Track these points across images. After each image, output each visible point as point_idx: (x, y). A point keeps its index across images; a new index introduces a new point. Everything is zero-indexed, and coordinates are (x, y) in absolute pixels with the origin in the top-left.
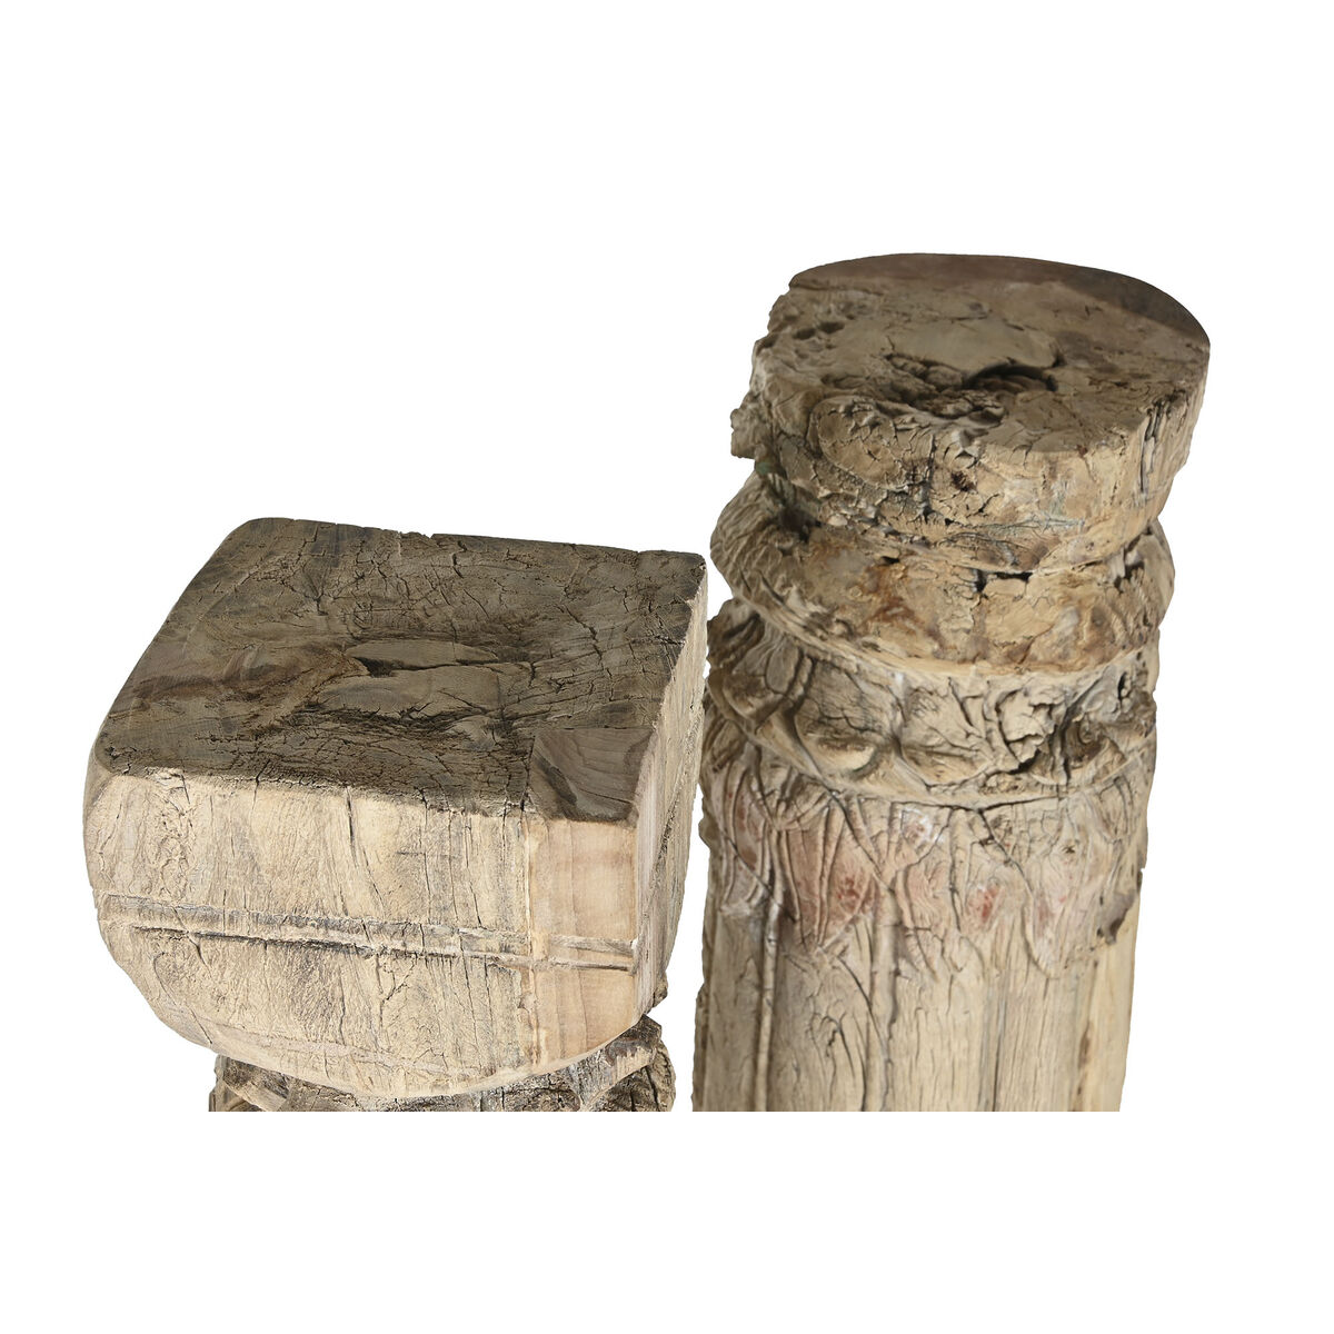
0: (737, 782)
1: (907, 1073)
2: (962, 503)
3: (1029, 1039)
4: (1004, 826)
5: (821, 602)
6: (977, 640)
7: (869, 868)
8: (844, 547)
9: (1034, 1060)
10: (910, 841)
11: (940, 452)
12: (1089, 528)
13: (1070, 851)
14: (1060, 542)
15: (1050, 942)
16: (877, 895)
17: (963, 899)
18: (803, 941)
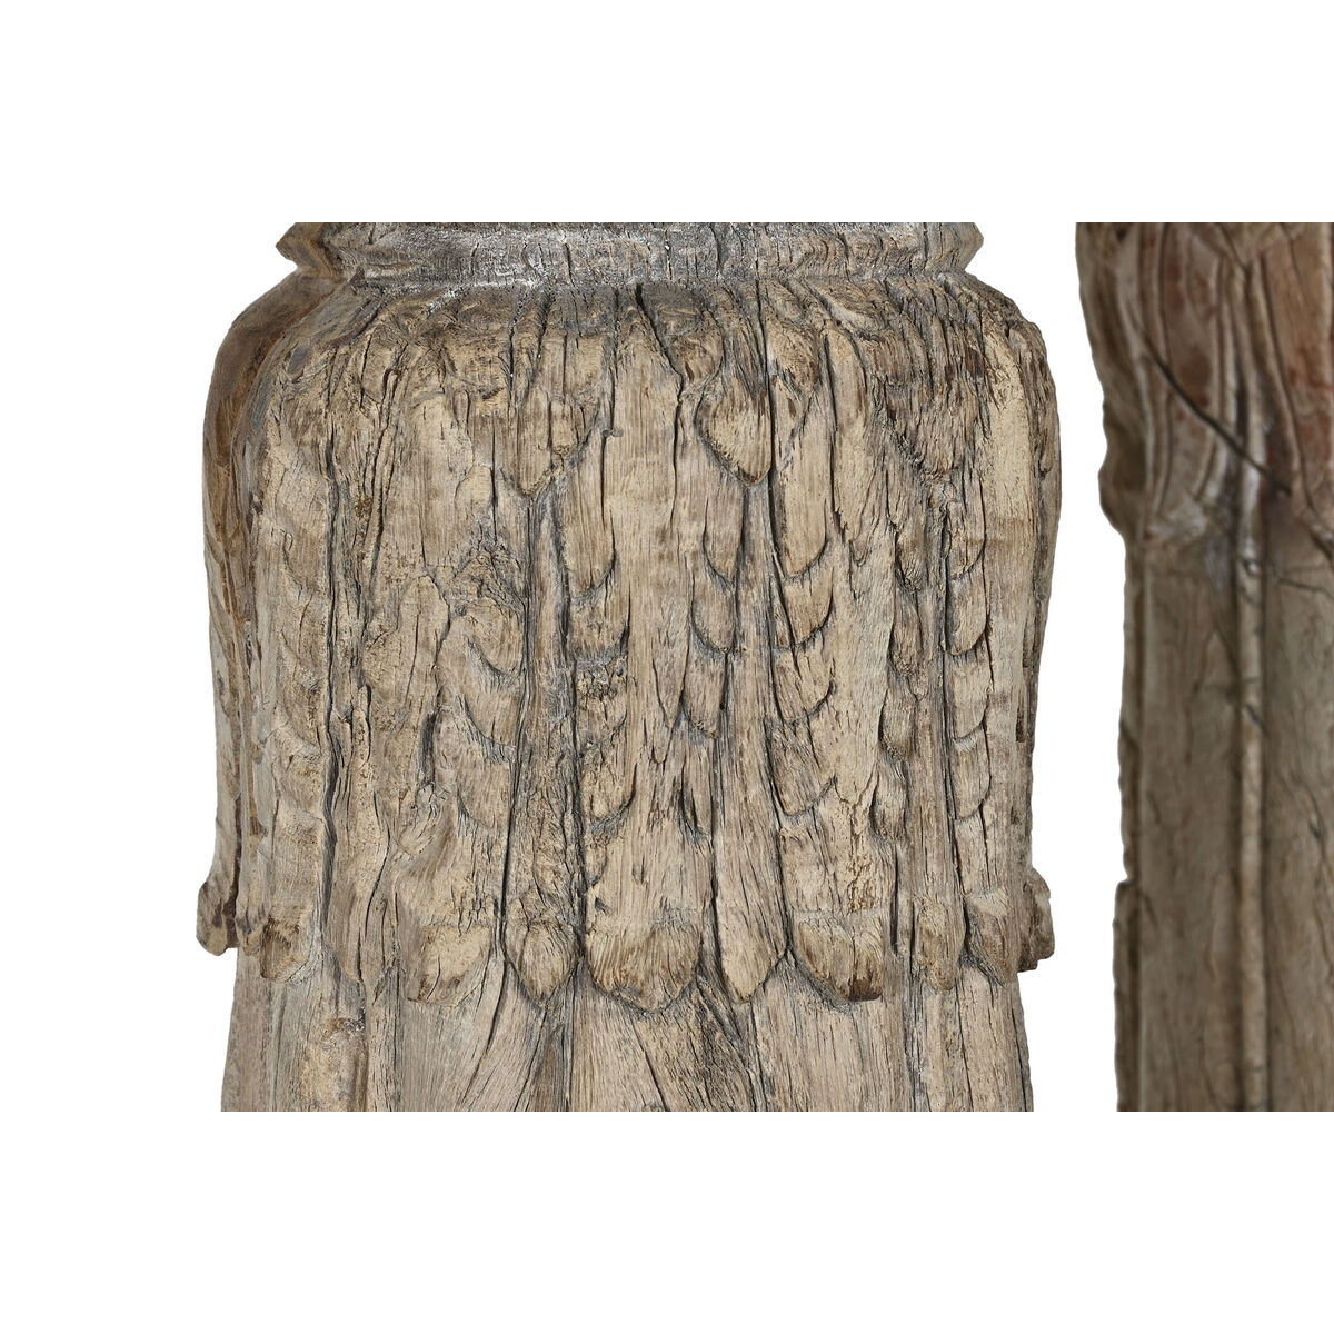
18: (1310, 504)
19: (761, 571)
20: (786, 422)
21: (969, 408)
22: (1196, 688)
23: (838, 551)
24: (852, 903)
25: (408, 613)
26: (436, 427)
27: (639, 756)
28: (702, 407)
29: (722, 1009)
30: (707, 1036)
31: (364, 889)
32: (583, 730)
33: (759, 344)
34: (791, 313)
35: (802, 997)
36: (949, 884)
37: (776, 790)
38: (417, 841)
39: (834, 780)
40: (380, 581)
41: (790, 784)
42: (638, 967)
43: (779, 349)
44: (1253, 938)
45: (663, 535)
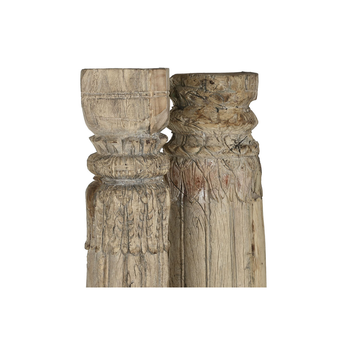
0: (173, 165)
1: (214, 228)
2: (212, 87)
3: (240, 219)
4: (228, 161)
5: (187, 118)
6: (218, 120)
7: (202, 174)
8: (190, 109)
9: (241, 225)
10: (209, 166)
11: (207, 77)
12: (237, 93)
13: (242, 168)
14: (231, 95)
15: (241, 192)
16: (204, 181)
17: (221, 178)
18: (189, 198)
19: (146, 213)
20: (148, 198)
21: (164, 196)
22: (176, 218)
23: (153, 210)
24: (154, 244)
25: (112, 217)
26: (115, 199)
27: (134, 231)
28: (141, 197)
29: (142, 255)
30: (140, 258)
31: (106, 244)
32: (129, 228)
33: (146, 191)
34: (148, 187)
35: (149, 254)
36: (162, 242)
37: (147, 234)
38: (112, 239)
39: (152, 233)
40: (109, 214)
41: (148, 233)
42: (135, 251)
43: (148, 191)
44: (183, 245)
45: (137, 209)
